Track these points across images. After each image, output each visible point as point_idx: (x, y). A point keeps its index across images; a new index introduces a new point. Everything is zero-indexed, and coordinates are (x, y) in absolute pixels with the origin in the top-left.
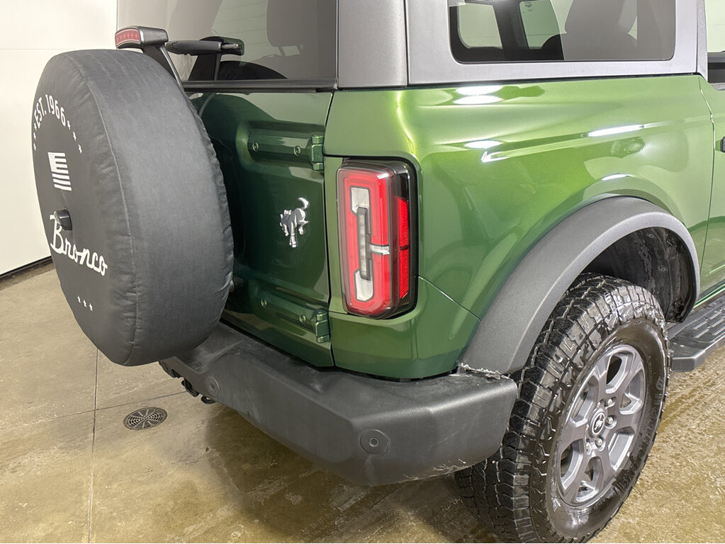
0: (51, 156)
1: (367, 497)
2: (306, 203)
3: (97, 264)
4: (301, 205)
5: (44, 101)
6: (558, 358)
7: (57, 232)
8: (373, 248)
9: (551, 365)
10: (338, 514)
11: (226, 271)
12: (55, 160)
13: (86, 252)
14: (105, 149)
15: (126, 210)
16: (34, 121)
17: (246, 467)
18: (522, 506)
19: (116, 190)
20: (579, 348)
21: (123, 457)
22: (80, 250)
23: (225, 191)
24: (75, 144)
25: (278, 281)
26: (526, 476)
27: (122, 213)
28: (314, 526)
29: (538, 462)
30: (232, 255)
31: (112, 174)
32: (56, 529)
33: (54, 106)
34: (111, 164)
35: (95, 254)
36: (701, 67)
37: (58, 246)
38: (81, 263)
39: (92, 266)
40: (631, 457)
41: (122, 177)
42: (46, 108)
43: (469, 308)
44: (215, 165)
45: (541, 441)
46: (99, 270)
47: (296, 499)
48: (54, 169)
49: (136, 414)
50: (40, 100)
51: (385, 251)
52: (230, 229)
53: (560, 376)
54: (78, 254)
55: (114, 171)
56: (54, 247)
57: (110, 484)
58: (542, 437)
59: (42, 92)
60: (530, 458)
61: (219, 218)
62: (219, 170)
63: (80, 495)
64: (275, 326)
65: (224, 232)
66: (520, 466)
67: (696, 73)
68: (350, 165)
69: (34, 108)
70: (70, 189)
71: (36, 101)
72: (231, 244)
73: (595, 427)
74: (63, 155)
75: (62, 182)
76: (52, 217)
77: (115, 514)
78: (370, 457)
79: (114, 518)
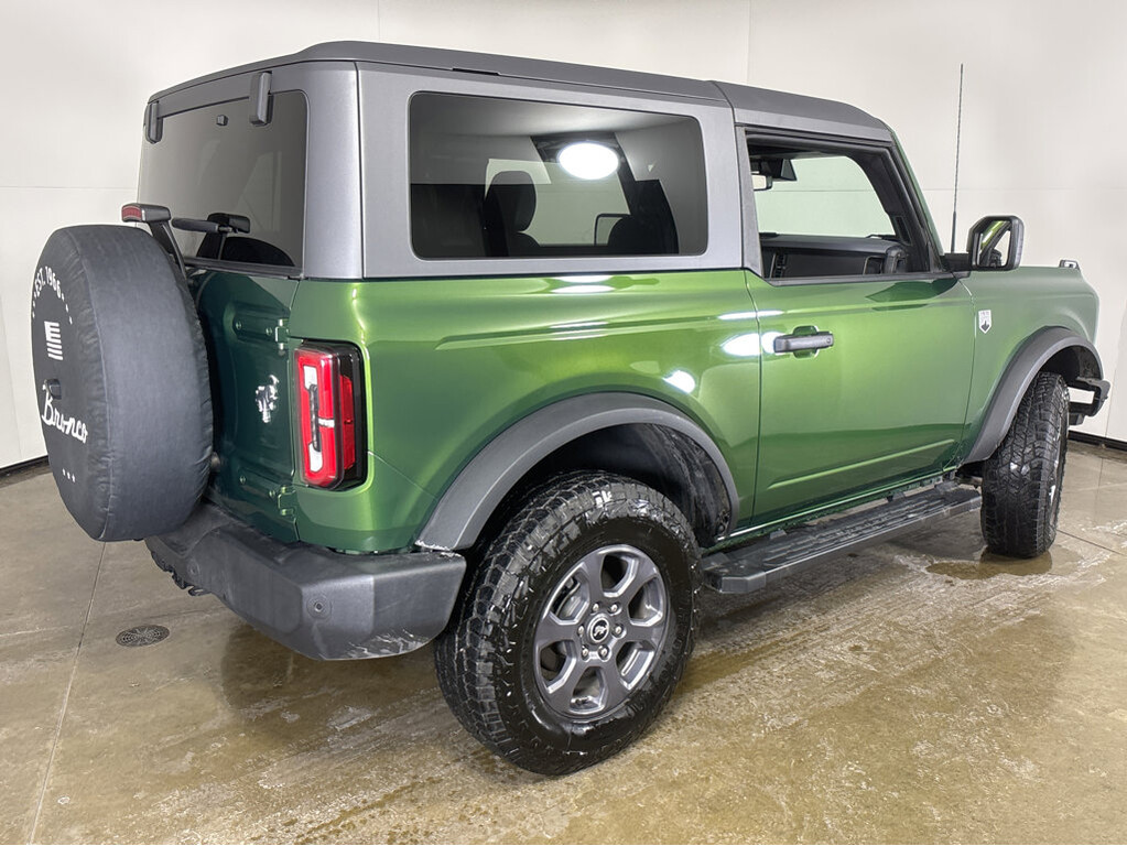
0: (47, 325)
1: (371, 719)
2: (275, 380)
3: (80, 433)
4: (271, 382)
5: (44, 272)
6: (528, 545)
7: (48, 402)
8: (321, 421)
9: (519, 552)
10: (334, 732)
11: (203, 444)
12: (51, 329)
13: (72, 420)
14: (91, 323)
15: (105, 379)
16: (34, 290)
17: (247, 686)
18: (487, 697)
19: (98, 360)
20: (551, 538)
21: (108, 672)
22: (67, 419)
23: (207, 365)
24: (67, 316)
25: (261, 460)
26: (491, 664)
27: (101, 381)
28: (304, 741)
29: (502, 649)
30: (211, 429)
31: (96, 345)
32: (21, 733)
33: (51, 277)
34: (96, 336)
35: (79, 422)
36: (748, 260)
37: (48, 418)
38: (67, 432)
39: (76, 435)
40: (651, 677)
41: (104, 348)
42: (45, 279)
43: (424, 486)
44: (200, 342)
45: (505, 628)
46: (80, 438)
47: (291, 718)
48: (48, 338)
49: (133, 631)
50: (41, 270)
51: (331, 424)
52: (209, 403)
53: (528, 563)
54: (65, 423)
55: (97, 342)
56: (44, 418)
57: (88, 695)
58: (506, 624)
59: (42, 263)
60: (494, 644)
61: (197, 392)
62: (202, 346)
63: (53, 705)
64: (262, 511)
65: (202, 405)
66: (484, 653)
67: (743, 268)
68: (309, 346)
69: (36, 277)
70: (61, 358)
71: (37, 271)
72: (210, 417)
73: (594, 632)
74: (57, 325)
75: (55, 352)
76: (44, 387)
77: (88, 723)
78: (317, 622)
79: (86, 726)
